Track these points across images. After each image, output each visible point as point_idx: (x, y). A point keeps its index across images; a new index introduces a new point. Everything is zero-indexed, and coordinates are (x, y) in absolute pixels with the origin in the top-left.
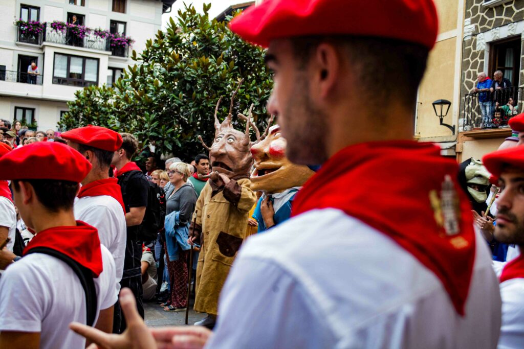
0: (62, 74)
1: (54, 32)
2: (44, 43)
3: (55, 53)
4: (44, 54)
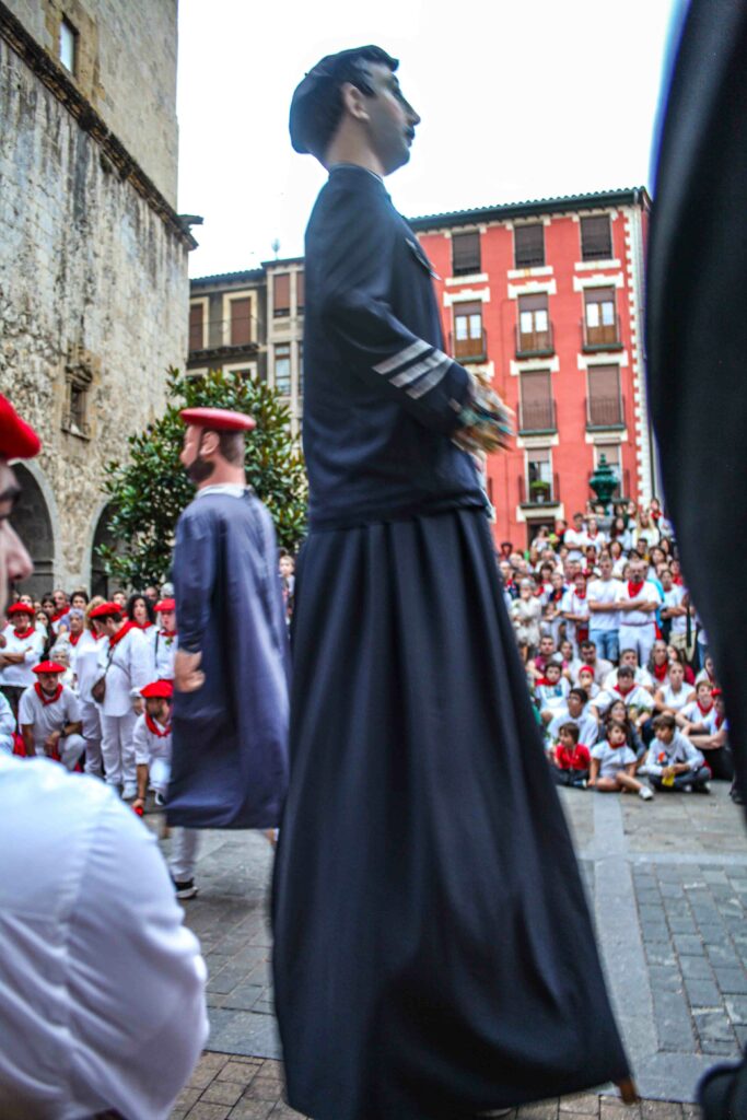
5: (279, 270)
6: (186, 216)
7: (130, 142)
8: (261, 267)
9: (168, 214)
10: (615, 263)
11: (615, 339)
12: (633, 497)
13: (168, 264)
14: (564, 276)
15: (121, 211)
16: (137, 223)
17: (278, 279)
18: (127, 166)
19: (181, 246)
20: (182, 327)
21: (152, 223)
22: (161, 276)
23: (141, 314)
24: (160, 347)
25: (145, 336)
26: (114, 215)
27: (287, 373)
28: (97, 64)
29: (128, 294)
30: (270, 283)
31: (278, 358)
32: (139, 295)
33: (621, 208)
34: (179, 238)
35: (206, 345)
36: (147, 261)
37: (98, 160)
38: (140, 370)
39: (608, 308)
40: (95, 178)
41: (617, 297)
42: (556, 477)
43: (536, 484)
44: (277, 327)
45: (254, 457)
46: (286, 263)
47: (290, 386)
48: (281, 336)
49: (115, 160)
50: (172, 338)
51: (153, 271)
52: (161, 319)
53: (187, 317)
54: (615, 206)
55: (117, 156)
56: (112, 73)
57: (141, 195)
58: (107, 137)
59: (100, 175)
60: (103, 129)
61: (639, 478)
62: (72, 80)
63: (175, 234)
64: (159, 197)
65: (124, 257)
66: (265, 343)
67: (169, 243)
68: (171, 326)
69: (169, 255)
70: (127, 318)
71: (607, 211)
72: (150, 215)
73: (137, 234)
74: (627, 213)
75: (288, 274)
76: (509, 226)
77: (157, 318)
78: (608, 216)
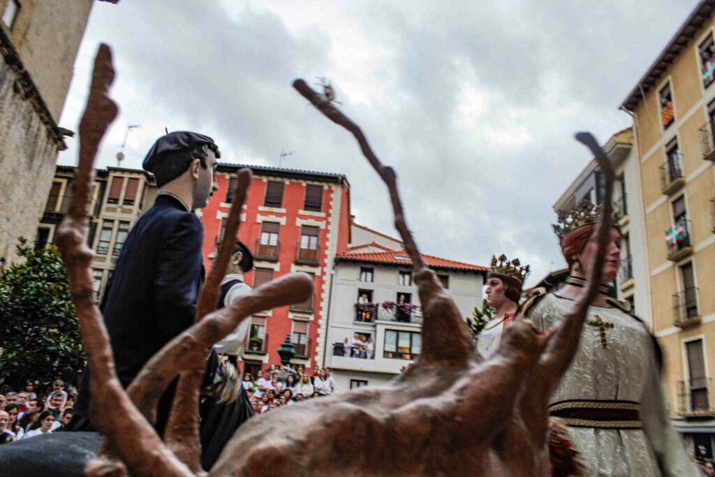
0: (392, 348)
1: (385, 311)
2: (377, 321)
3: (387, 330)
4: (375, 331)
5: (118, 174)
6: (63, 129)
7: (37, 76)
8: (107, 169)
9: (52, 125)
10: (322, 215)
11: (315, 259)
12: (312, 355)
13: (43, 156)
14: (291, 216)
15: (19, 118)
16: (28, 127)
17: (116, 179)
18: (31, 92)
19: (55, 146)
20: (43, 197)
21: (39, 129)
22: (36, 163)
23: (15, 184)
24: (24, 207)
25: (14, 199)
26: (13, 119)
27: (108, 240)
28: (28, 27)
29: (10, 170)
30: (110, 180)
31: (105, 228)
32: (18, 172)
33: (330, 184)
34: (56, 141)
35: (58, 209)
36: (29, 152)
37: (12, 83)
38: (5, 220)
39: (314, 240)
40: (6, 94)
41: (320, 235)
42: (267, 337)
43: (253, 339)
44: (108, 209)
45: (63, 309)
46: (123, 171)
47: (108, 248)
48: (110, 215)
49: (24, 86)
50: (34, 203)
51: (31, 158)
52: (29, 191)
53: (48, 191)
54: (327, 182)
55: (26, 84)
56: (37, 34)
57: (36, 111)
58: (21, 72)
59: (11, 93)
60: (20, 66)
61: (317, 344)
62: (7, 33)
63: (54, 139)
64: (48, 114)
65: (13, 146)
66: (98, 217)
67: (47, 143)
68: (35, 196)
69: (46, 150)
70: (5, 185)
71: (323, 184)
72: (39, 123)
73: (27, 134)
74: (334, 187)
75: (122, 178)
76: (265, 180)
77: (26, 188)
78: (322, 187)
